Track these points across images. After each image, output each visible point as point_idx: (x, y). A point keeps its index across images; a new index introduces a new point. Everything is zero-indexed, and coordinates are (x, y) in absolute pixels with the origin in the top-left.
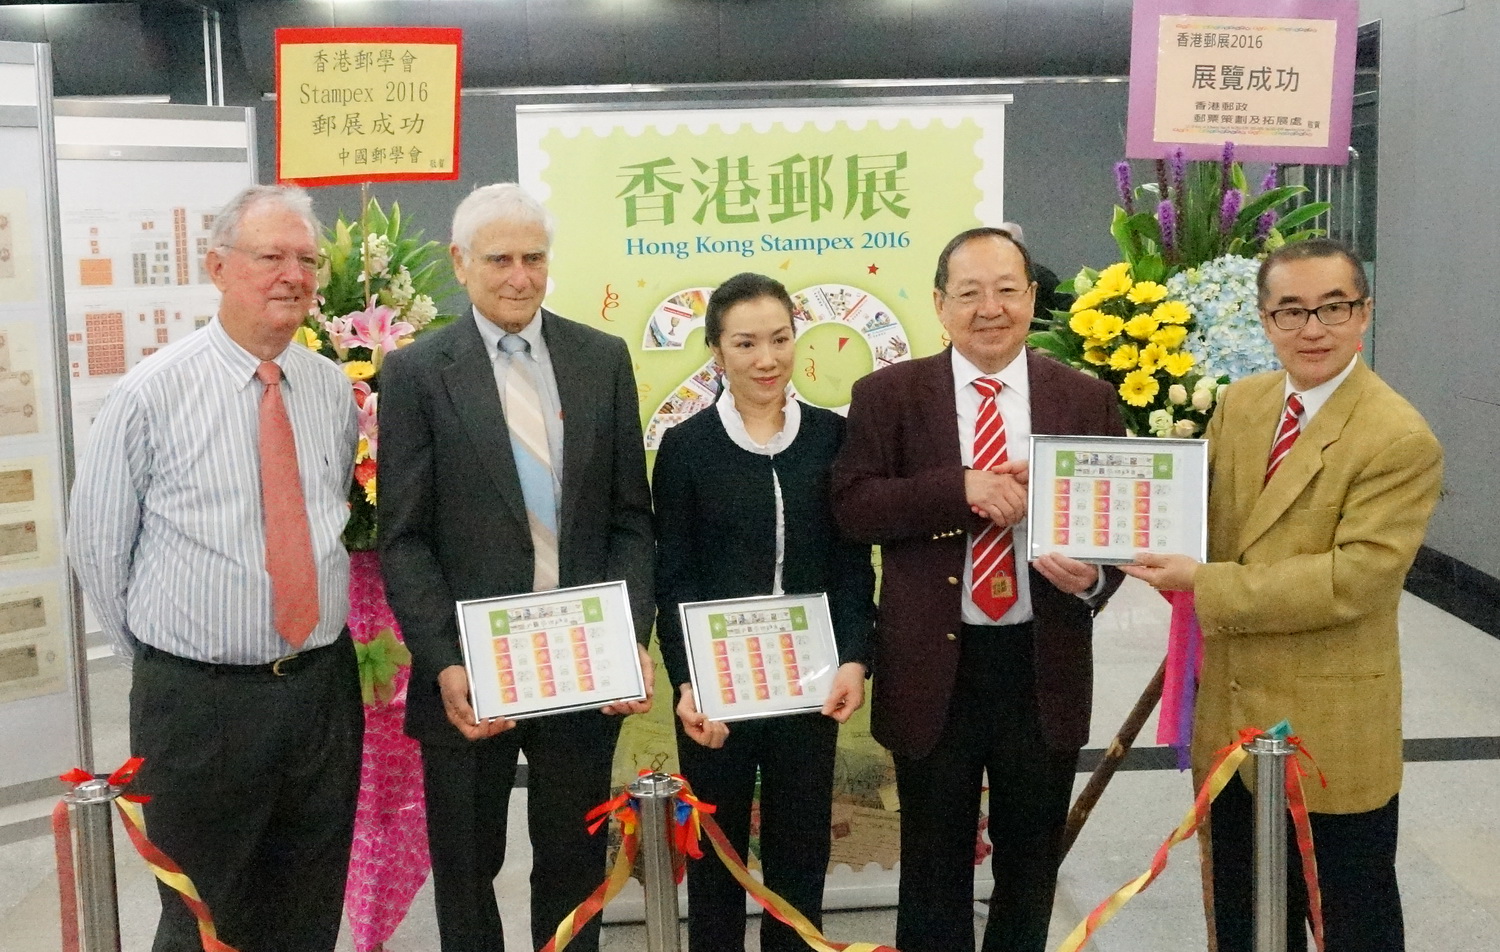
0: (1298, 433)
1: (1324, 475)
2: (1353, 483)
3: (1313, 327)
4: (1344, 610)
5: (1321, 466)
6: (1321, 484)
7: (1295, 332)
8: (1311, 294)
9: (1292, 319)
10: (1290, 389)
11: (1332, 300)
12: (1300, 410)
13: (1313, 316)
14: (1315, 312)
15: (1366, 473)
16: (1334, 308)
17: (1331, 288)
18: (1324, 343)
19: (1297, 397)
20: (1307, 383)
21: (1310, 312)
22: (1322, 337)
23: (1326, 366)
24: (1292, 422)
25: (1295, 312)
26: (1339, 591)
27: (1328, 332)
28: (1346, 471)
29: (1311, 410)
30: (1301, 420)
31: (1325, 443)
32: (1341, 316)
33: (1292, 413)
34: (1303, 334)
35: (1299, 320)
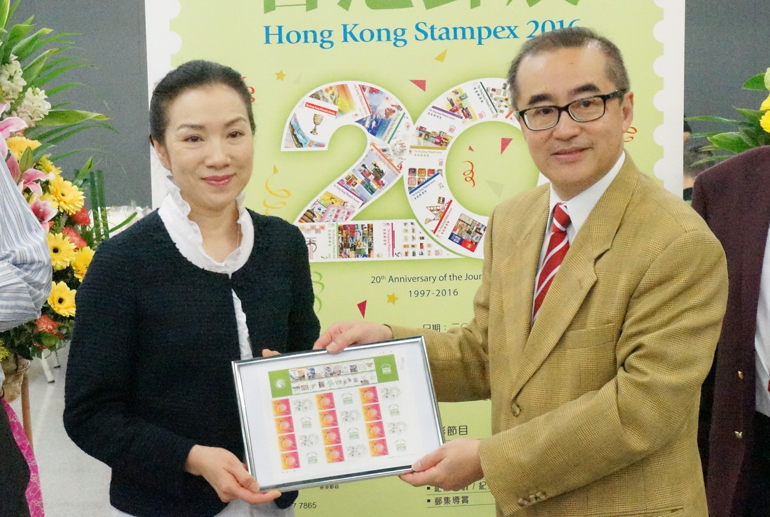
0: (567, 246)
1: (600, 289)
2: (632, 296)
3: (566, 125)
4: (637, 443)
5: (595, 279)
6: (597, 298)
7: (547, 133)
8: (561, 91)
9: (542, 118)
10: (554, 199)
11: (585, 96)
12: (566, 222)
13: (564, 114)
14: (566, 108)
15: (644, 283)
16: (587, 104)
17: (581, 82)
18: (581, 142)
19: (562, 207)
20: (570, 189)
21: (560, 110)
22: (575, 136)
23: (585, 166)
24: (560, 235)
25: (547, 111)
26: (627, 418)
27: (582, 129)
28: (623, 284)
29: (578, 222)
30: (570, 232)
31: (596, 254)
32: (595, 111)
33: (558, 225)
34: (555, 134)
35: (551, 118)
